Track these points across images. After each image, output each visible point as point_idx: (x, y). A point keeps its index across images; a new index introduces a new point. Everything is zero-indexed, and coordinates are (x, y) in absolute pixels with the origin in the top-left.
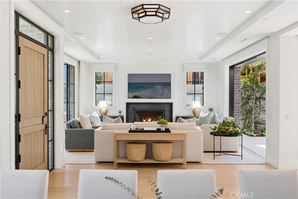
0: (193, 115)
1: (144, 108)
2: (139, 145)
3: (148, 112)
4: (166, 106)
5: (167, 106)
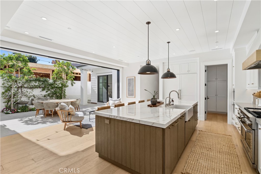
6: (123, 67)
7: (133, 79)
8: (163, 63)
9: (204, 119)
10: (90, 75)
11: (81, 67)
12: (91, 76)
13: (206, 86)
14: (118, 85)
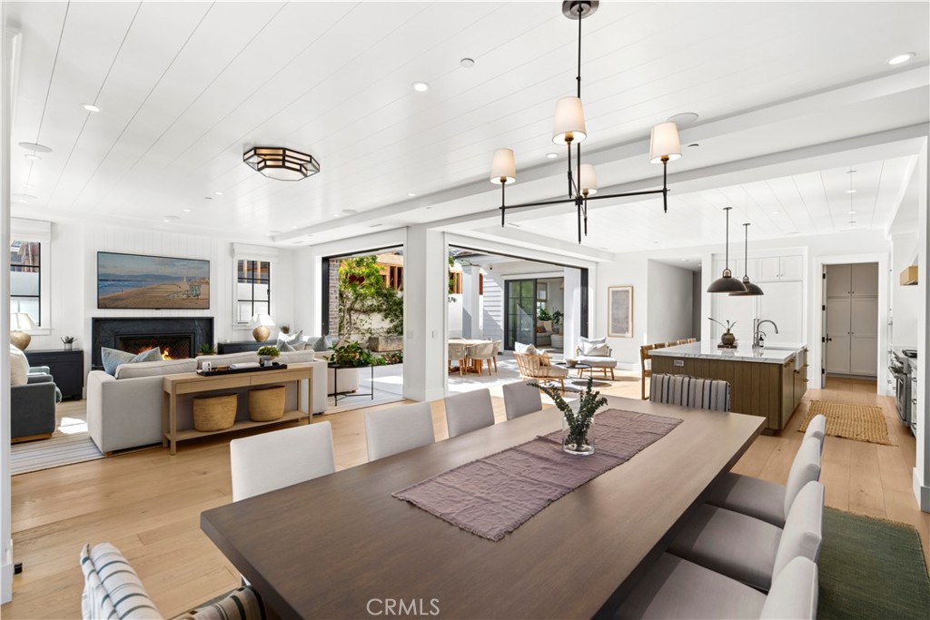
0: (254, 339)
1: (144, 329)
2: (226, 399)
3: (153, 338)
4: (197, 323)
5: (199, 325)
6: (597, 263)
7: (628, 291)
8: (713, 255)
9: (819, 386)
10: (481, 277)
11: (467, 259)
12: (484, 280)
13: (825, 312)
14: (582, 305)
